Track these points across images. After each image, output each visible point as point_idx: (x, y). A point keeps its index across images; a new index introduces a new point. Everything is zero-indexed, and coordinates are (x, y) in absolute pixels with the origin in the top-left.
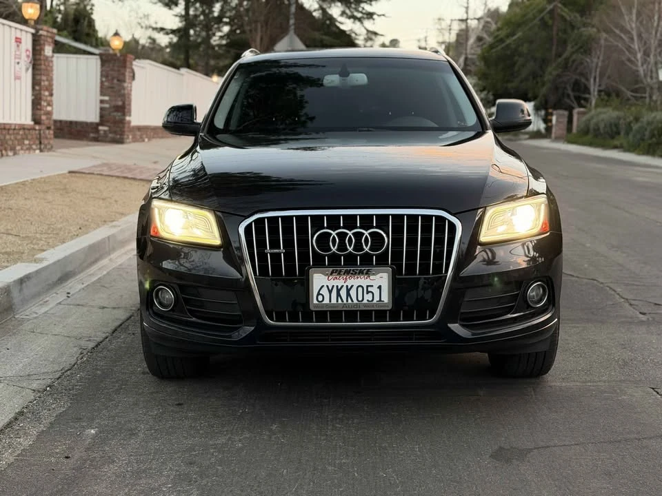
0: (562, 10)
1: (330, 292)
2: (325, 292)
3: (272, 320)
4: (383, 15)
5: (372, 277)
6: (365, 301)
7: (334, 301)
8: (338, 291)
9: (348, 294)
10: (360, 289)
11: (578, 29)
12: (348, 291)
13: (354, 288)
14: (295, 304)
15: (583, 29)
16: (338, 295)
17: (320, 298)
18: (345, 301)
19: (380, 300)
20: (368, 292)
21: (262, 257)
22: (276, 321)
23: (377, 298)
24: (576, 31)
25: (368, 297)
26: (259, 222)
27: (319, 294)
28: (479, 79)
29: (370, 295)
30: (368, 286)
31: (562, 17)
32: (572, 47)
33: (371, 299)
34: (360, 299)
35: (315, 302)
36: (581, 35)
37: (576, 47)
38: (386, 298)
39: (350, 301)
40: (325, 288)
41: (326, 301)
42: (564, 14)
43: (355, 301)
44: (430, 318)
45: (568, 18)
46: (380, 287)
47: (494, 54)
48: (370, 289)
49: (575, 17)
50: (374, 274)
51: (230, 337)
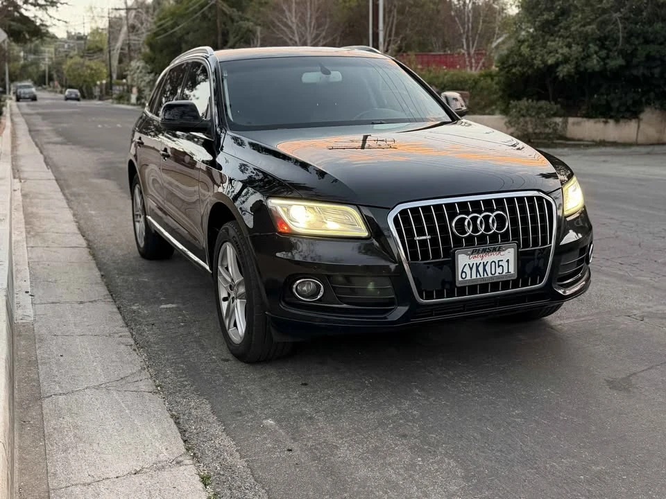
0: (223, 6)
1: (471, 269)
2: (467, 270)
3: (423, 299)
4: (66, 3)
5: (502, 253)
6: (497, 274)
7: (474, 277)
8: (477, 267)
9: (485, 270)
10: (493, 263)
11: (237, 22)
12: (484, 266)
13: (489, 264)
14: (444, 283)
15: (241, 22)
16: (477, 271)
17: (464, 276)
18: (482, 275)
19: (508, 272)
20: (499, 266)
21: (412, 243)
22: (426, 300)
23: (506, 271)
24: (235, 24)
25: (499, 270)
26: (404, 212)
27: (463, 272)
28: (146, 62)
29: (501, 267)
30: (499, 261)
31: (223, 11)
32: (235, 37)
33: (501, 272)
34: (493, 273)
35: (460, 279)
36: (240, 27)
37: (238, 38)
38: (512, 270)
39: (486, 275)
40: (467, 266)
41: (468, 278)
42: (224, 9)
43: (490, 275)
44: (540, 283)
45: (228, 13)
46: (508, 261)
47: (159, 42)
48: (500, 263)
49: (233, 11)
50: (504, 250)
51: (385, 318)
